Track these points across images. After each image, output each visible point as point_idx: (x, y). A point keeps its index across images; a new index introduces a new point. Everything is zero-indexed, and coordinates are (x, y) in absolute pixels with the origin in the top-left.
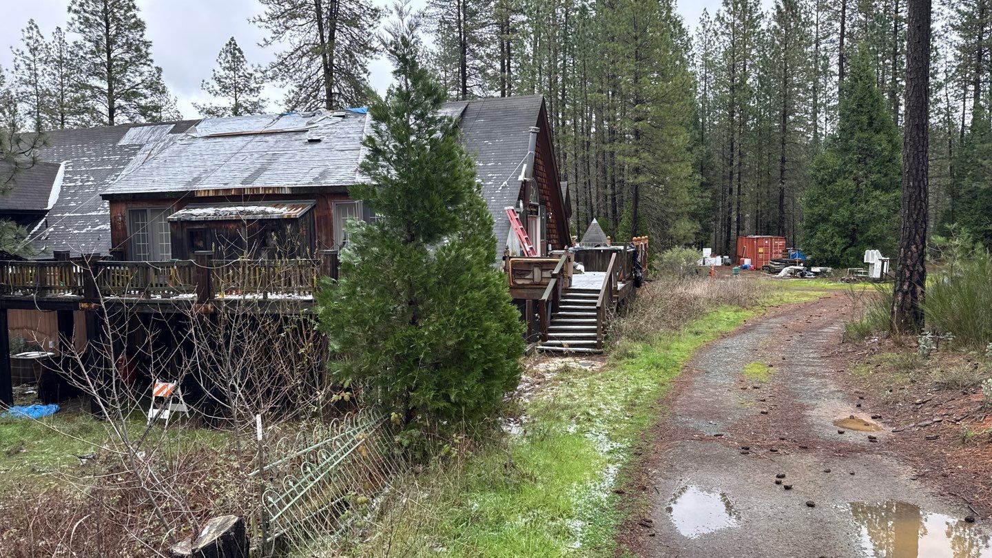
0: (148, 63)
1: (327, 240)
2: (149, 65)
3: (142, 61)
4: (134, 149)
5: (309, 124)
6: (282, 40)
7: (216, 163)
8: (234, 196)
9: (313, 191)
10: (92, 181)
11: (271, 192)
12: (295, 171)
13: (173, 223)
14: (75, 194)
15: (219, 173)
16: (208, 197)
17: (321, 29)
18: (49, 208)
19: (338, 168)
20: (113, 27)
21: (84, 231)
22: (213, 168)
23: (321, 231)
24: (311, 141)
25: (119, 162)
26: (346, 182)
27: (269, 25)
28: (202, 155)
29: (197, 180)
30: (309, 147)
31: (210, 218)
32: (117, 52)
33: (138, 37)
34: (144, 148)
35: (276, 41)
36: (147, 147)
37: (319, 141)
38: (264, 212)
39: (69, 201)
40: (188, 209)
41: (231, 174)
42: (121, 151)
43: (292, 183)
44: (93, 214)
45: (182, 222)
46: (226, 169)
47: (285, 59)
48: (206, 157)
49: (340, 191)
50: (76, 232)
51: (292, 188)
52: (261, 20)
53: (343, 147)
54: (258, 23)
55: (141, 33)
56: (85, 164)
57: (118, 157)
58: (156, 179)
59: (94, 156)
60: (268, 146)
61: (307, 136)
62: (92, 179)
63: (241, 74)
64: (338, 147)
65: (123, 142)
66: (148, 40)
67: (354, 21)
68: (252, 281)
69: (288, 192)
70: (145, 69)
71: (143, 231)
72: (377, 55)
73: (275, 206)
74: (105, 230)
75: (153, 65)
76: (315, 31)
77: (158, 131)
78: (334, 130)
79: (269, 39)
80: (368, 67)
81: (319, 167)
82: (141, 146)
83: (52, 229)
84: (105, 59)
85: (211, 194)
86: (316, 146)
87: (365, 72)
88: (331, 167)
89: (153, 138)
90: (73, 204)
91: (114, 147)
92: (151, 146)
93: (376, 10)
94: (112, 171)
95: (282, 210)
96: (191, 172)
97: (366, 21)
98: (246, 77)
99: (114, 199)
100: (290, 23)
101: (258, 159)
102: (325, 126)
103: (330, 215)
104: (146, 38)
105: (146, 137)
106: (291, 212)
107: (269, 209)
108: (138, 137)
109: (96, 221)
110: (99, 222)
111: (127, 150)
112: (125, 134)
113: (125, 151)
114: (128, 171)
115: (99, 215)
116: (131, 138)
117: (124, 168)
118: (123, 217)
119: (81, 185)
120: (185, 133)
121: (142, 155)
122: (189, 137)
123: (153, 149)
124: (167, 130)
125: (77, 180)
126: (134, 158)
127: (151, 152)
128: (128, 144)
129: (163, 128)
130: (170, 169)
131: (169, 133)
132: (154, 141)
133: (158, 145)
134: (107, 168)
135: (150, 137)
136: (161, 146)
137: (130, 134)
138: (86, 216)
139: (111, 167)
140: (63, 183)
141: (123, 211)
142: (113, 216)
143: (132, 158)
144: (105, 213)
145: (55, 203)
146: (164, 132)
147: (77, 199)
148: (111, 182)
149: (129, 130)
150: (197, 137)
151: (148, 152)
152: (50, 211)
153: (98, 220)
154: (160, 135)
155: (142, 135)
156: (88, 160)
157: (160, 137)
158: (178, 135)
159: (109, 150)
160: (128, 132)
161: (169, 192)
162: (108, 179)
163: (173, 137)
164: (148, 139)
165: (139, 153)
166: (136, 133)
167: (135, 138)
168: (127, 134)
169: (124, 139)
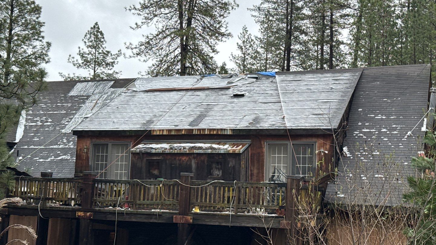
0: (40, 39)
1: (258, 173)
2: (41, 41)
3: (36, 37)
4: (82, 99)
5: (229, 83)
6: (149, 25)
7: (161, 110)
8: (184, 135)
9: (251, 133)
10: (50, 122)
11: (215, 133)
12: (231, 117)
13: (134, 154)
14: (37, 132)
15: (167, 117)
16: (163, 135)
17: (181, 17)
18: (17, 141)
19: (267, 115)
20: (16, 11)
21: (49, 160)
22: (161, 113)
23: (254, 166)
24: (236, 96)
25: (71, 108)
26: (278, 126)
27: (141, 13)
28: (147, 104)
29: (150, 122)
30: (236, 100)
31: (167, 151)
32: (17, 30)
33: (34, 18)
34: (90, 99)
35: (145, 26)
36: (93, 97)
37: (242, 96)
38: (211, 148)
39: (33, 137)
40: (145, 144)
41: (178, 119)
42: (71, 100)
43: (233, 126)
44: (55, 147)
45: (143, 154)
46: (172, 115)
47: (151, 39)
48: (151, 106)
49: (273, 133)
50: (42, 160)
51: (233, 130)
52: (135, 8)
53: (265, 101)
54: (133, 11)
55: (38, 16)
56: (42, 109)
57: (69, 105)
58: (115, 120)
59: (49, 103)
60: (201, 99)
61: (231, 92)
62: (50, 120)
63: (100, 51)
64: (260, 101)
65: (72, 93)
66: (42, 22)
67: (207, 11)
68: (226, 199)
69: (229, 133)
70: (37, 43)
71: (102, 161)
72: (224, 39)
73: (218, 144)
74: (67, 160)
75: (45, 41)
76: (176, 19)
77: (101, 86)
78: (252, 88)
79: (139, 23)
80: (217, 48)
81: (250, 115)
82: (88, 97)
83: (21, 158)
84: (7, 35)
85: (165, 133)
86: (241, 99)
87: (213, 51)
88: (261, 115)
89: (97, 91)
90: (36, 139)
91: (65, 97)
92: (97, 97)
93: (226, 4)
94: (66, 115)
95: (226, 146)
96: (143, 117)
97: (217, 12)
98: (105, 54)
99: (80, 135)
100: (158, 12)
101: (196, 108)
102: (243, 85)
103: (263, 152)
104: (41, 20)
105: (91, 91)
106: (234, 148)
107: (215, 146)
108: (84, 90)
109: (58, 153)
110: (60, 153)
111: (77, 99)
112: (74, 87)
113: (75, 100)
114: (80, 115)
115: (60, 148)
116: (79, 90)
117: (76, 113)
118: (88, 149)
119: (41, 125)
120: (125, 88)
121: (90, 104)
122: (130, 91)
123: (98, 99)
124: (109, 85)
125: (37, 121)
126: (83, 106)
127: (97, 101)
128: (77, 95)
129: (104, 84)
130: (124, 114)
131: (110, 88)
132: (99, 93)
133: (103, 96)
134: (61, 112)
135: (95, 90)
136: (105, 97)
137: (77, 87)
138: (49, 148)
139: (65, 112)
140: (26, 123)
141: (88, 144)
142: (79, 148)
143: (81, 105)
144: (64, 147)
145: (21, 138)
146: (106, 87)
147: (39, 135)
148: (67, 123)
149: (76, 84)
150: (137, 91)
151: (95, 102)
152: (18, 144)
153: (59, 152)
154: (103, 89)
155: (88, 88)
156: (45, 106)
157: (104, 91)
158: (119, 89)
159: (62, 99)
160: (76, 86)
161: (130, 130)
162: (64, 121)
163: (114, 91)
164: (94, 92)
165: (87, 102)
166: (82, 87)
167: (82, 91)
168: (75, 87)
169: (73, 91)
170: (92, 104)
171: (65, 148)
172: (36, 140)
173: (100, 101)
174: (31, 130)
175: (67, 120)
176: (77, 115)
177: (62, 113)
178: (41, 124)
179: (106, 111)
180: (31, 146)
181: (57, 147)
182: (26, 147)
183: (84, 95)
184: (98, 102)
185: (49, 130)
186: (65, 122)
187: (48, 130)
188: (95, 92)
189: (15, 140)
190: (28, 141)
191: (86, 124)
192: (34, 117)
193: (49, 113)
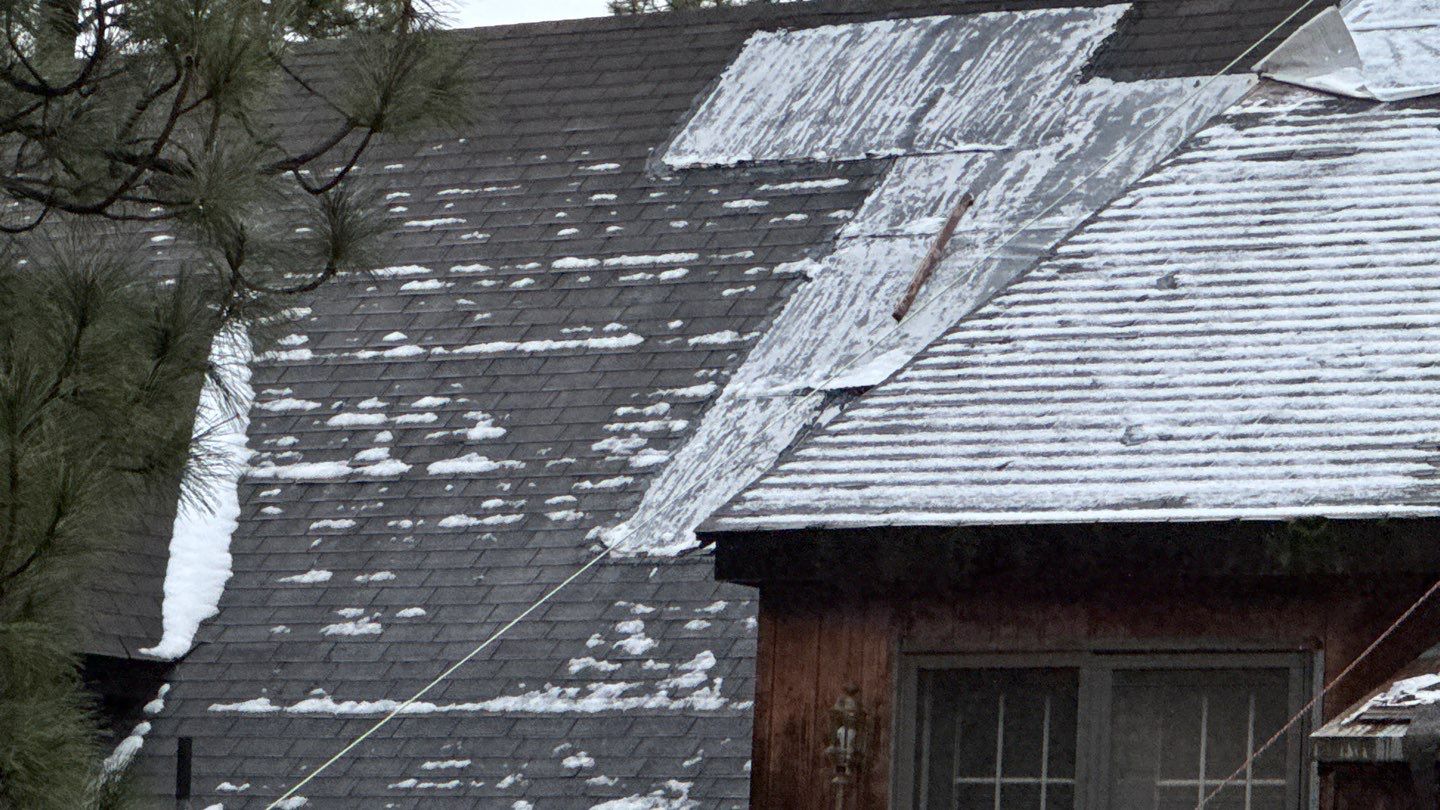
13: (1353, 775)
14: (358, 550)
18: (170, 646)
25: (692, 302)
42: (694, 210)
44: (536, 703)
56: (409, 312)
57: (675, 264)
59: (467, 254)
62: (484, 429)
65: (699, 144)
77: (996, 57)
82: (863, 176)
89: (952, 111)
90: (354, 625)
92: (950, 173)
94: (647, 371)
105: (896, 109)
108: (823, 101)
109: (571, 762)
110: (594, 772)
111: (748, 203)
112: (712, 79)
113: (735, 215)
114: (783, 370)
115: (585, 717)
116: (769, 111)
117: (741, 351)
118: (870, 725)
119: (402, 476)
120: (1243, 68)
121: (880, 246)
122: (1298, 101)
123: (967, 201)
124: (1070, 46)
125: (361, 436)
126: (813, 268)
127: (954, 221)
128: (746, 156)
129: (1026, 31)
130: (1239, 346)
131: (1088, 73)
132: (967, 138)
133: (1012, 168)
134: (593, 343)
135: (931, 102)
136: (1037, 173)
137: (750, 79)
138: (482, 717)
139: (632, 339)
140: (253, 462)
141: (868, 675)
142: (779, 717)
143: (795, 267)
144: (633, 702)
145: (210, 610)
146: (1048, 67)
147: (383, 586)
148: (652, 457)
149: (736, 48)
150: (1372, 102)
151: (932, 224)
152: (181, 673)
153: (585, 760)
154: (1010, 89)
155: (857, 87)
156: (432, 284)
157: (1019, 107)
158: (1174, 83)
159: (600, 207)
160: (733, 69)
161: (1302, 521)
162: (623, 434)
163: (1127, 107)
164: (916, 119)
165: (852, 229)
166: (800, 74)
167: (804, 113)
168: (726, 81)
169: (708, 120)
170: (908, 255)
171: (635, 717)
172: (349, 629)
173: (986, 221)
174: (309, 536)
175: (650, 426)
176: (749, 368)
177: (604, 353)
178: (398, 467)
179: (1046, 324)
180: (306, 695)
181: (560, 706)
182: (260, 705)
183: (820, 156)
184: (965, 224)
185: (479, 530)
186: (636, 441)
187: (466, 531)
188: (930, 125)
189: (155, 637)
190: (281, 646)
191: (844, 468)
192: (326, 401)
193: (478, 358)
